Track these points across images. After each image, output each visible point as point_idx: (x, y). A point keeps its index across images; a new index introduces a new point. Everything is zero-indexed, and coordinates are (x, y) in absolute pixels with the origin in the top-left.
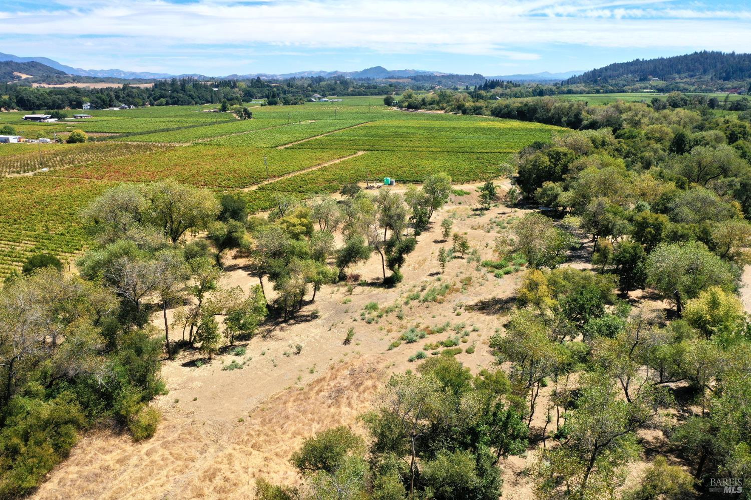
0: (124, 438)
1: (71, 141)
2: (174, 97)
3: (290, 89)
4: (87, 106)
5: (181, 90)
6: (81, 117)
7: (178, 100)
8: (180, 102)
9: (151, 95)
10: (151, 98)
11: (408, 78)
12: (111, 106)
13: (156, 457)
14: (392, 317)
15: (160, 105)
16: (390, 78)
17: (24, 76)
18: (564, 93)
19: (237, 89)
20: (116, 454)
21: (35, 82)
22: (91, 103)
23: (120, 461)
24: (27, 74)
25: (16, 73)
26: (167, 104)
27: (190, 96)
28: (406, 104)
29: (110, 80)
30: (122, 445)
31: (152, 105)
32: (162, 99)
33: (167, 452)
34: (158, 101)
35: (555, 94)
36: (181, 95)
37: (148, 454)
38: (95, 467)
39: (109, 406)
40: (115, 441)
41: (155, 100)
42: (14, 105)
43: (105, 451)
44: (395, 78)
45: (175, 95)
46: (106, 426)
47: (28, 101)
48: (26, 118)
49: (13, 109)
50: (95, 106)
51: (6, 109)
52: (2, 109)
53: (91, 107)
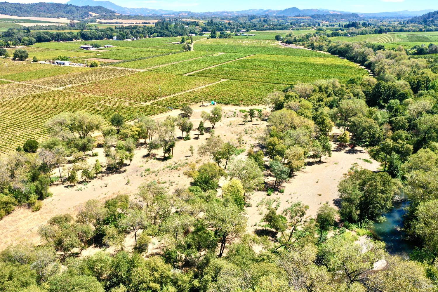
0: (30, 210)
1: (92, 66)
2: (161, 33)
3: (230, 26)
4: (114, 38)
5: (166, 28)
6: (108, 47)
7: (164, 34)
8: (164, 35)
9: (149, 31)
10: (149, 33)
11: (309, 16)
12: (127, 38)
13: (36, 217)
14: (154, 175)
15: (154, 37)
16: (298, 16)
17: (94, 14)
18: (397, 31)
19: (198, 27)
20: (25, 215)
21: (98, 18)
22: (117, 37)
23: (25, 217)
24: (96, 13)
25: (90, 13)
26: (158, 36)
27: (170, 31)
28: (285, 40)
29: (137, 17)
30: (29, 212)
31: (149, 37)
32: (155, 34)
33: (39, 216)
34: (153, 35)
35: (391, 32)
36: (165, 31)
37: (34, 216)
38: (17, 218)
39: (27, 199)
40: (27, 211)
41: (151, 34)
42: (79, 37)
43: (22, 213)
44: (301, 16)
45: (162, 31)
46: (25, 206)
47: (86, 35)
48: (81, 47)
49: (79, 39)
50: (119, 38)
51: (75, 40)
52: (74, 40)
53: (117, 39)
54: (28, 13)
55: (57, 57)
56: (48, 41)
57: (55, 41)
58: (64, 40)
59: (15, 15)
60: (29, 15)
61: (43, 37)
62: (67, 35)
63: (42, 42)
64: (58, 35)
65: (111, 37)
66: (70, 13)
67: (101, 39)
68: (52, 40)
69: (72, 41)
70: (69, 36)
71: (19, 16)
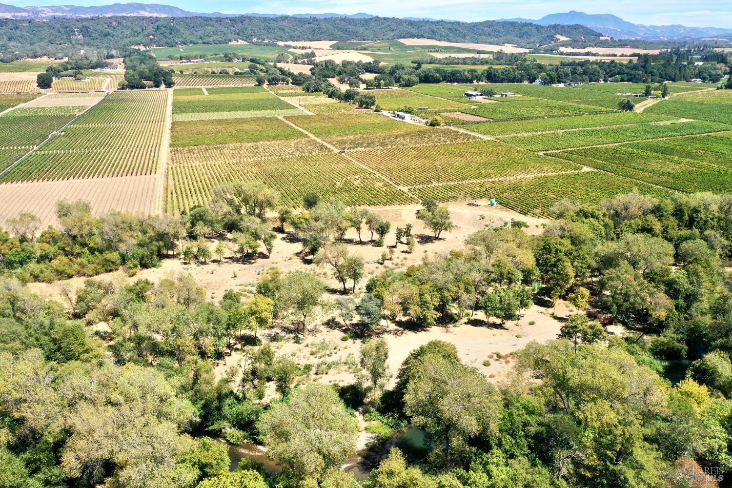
1: (432, 125)
2: (631, 75)
4: (538, 81)
6: (506, 95)
7: (635, 78)
8: (635, 80)
10: (608, 75)
12: (559, 82)
15: (614, 81)
17: (562, 39)
21: (564, 46)
22: (542, 79)
24: (567, 37)
25: (558, 36)
26: (622, 80)
31: (605, 81)
32: (617, 76)
34: (614, 78)
36: (640, 72)
41: (611, 76)
42: (483, 78)
47: (495, 75)
49: (482, 81)
50: (545, 82)
51: (477, 81)
52: (475, 81)
53: (541, 83)
54: (463, 37)
55: (401, 107)
56: (437, 81)
57: (447, 82)
58: (458, 81)
59: (444, 40)
60: (463, 40)
61: (431, 76)
62: (466, 73)
63: (430, 82)
64: (453, 74)
65: (532, 80)
66: (525, 36)
67: (518, 82)
68: (444, 80)
69: (472, 83)
70: (469, 75)
71: (450, 41)
